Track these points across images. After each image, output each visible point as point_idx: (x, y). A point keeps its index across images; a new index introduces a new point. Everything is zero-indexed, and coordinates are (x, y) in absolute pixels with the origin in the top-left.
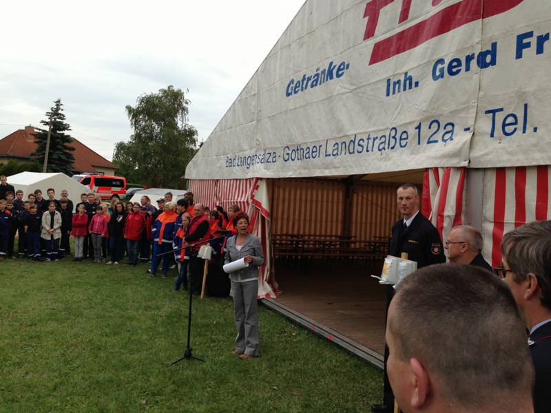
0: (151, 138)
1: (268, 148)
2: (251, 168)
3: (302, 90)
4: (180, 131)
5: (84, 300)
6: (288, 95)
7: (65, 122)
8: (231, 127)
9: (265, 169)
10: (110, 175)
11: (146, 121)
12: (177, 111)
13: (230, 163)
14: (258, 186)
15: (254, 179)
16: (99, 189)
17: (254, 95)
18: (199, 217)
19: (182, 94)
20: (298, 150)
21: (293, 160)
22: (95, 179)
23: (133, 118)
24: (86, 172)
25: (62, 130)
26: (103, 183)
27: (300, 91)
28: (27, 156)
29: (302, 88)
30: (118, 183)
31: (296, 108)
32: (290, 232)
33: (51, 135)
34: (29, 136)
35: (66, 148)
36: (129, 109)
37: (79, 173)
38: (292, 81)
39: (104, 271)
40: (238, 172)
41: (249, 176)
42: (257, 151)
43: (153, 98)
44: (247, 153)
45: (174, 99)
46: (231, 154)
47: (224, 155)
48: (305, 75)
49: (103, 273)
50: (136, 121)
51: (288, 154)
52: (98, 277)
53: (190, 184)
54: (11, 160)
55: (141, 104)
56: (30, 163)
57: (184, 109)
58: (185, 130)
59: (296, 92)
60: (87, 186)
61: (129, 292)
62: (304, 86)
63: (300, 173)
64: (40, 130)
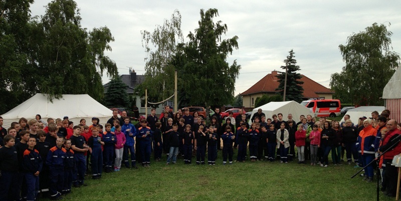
4: (384, 58)
10: (329, 98)
11: (355, 55)
16: (320, 110)
18: (392, 131)
19: (385, 27)
22: (317, 102)
23: (344, 54)
24: (311, 98)
25: (295, 71)
26: (323, 105)
28: (273, 91)
30: (335, 104)
33: (287, 75)
34: (274, 77)
35: (298, 82)
36: (342, 48)
37: (307, 99)
39: (319, 172)
43: (361, 35)
45: (378, 33)
49: (318, 174)
52: (314, 176)
54: (264, 94)
56: (275, 96)
60: (311, 109)
64: (280, 72)
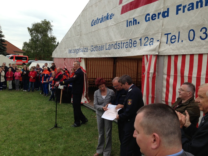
0: (37, 40)
1: (85, 46)
2: (78, 54)
3: (97, 24)
4: (49, 38)
5: (14, 106)
6: (92, 25)
7: (2, 34)
8: (70, 38)
9: (84, 54)
10: (21, 55)
11: (35, 34)
12: (48, 30)
13: (70, 51)
14: (81, 61)
15: (79, 58)
16: (17, 61)
17: (79, 25)
18: (59, 73)
19: (50, 23)
20: (96, 47)
21: (94, 51)
22: (15, 57)
23: (30, 32)
24: (11, 54)
25: (1, 37)
26: (18, 58)
27: (96, 24)
29: (97, 23)
30: (25, 58)
31: (95, 31)
32: (93, 77)
35: (3, 44)
36: (29, 29)
37: (9, 54)
38: (93, 20)
39: (21, 94)
40: (73, 55)
41: (77, 57)
42: (80, 47)
43: (38, 24)
44: (77, 48)
45: (47, 25)
46: (71, 48)
47: (68, 48)
48: (98, 18)
49: (21, 95)
50: (31, 33)
51: (92, 49)
52: (19, 97)
53: (54, 60)
55: (33, 26)
57: (51, 29)
58: (51, 37)
59: (95, 25)
60: (12, 60)
61: (31, 102)
62: (97, 22)
63: (97, 56)
